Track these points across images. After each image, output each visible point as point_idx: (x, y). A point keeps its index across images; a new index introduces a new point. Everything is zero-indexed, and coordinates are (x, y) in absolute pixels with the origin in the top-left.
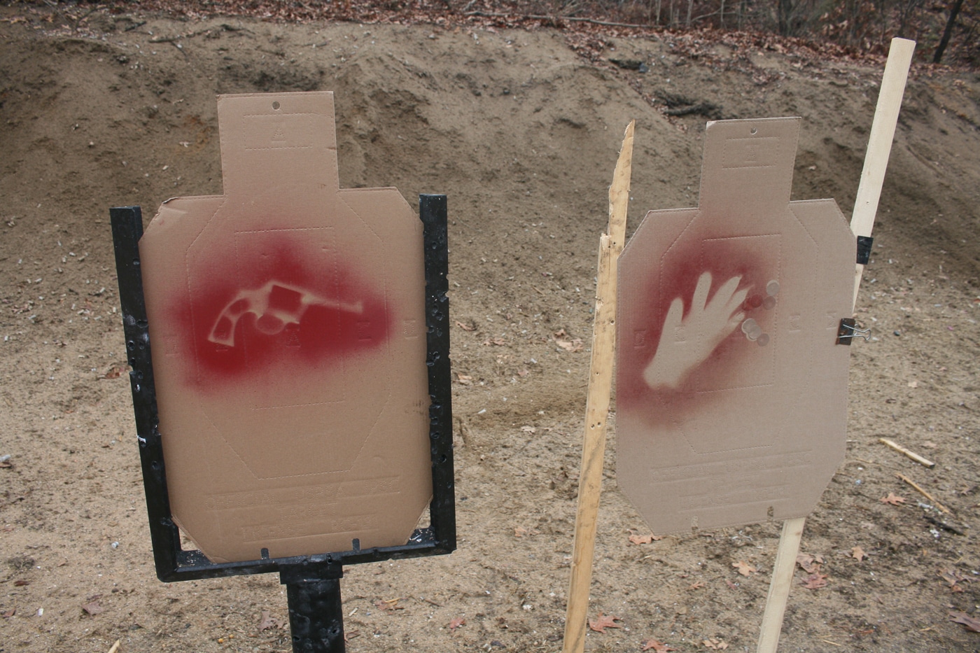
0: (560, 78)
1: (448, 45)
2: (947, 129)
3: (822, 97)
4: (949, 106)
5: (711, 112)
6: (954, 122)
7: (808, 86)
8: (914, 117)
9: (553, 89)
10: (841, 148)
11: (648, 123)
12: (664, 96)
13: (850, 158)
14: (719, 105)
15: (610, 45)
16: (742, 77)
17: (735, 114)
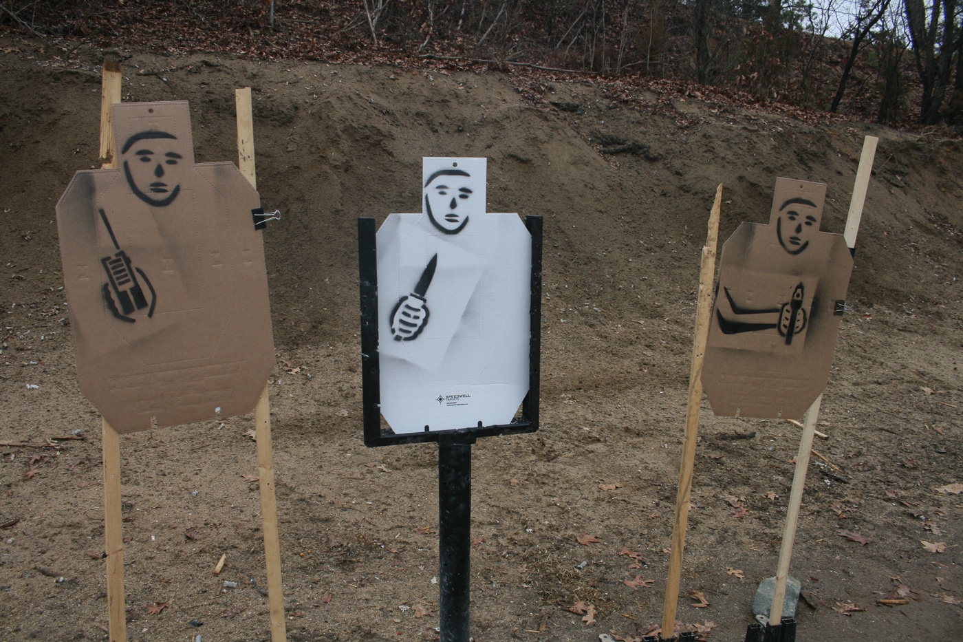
0: (508, 118)
1: (406, 85)
2: (842, 171)
3: (737, 140)
4: (844, 150)
5: (641, 151)
6: (848, 164)
7: (724, 130)
8: (815, 159)
9: (502, 128)
10: (753, 185)
11: (586, 160)
12: (599, 136)
13: (760, 194)
14: (647, 145)
15: (551, 89)
16: (667, 120)
17: (662, 153)
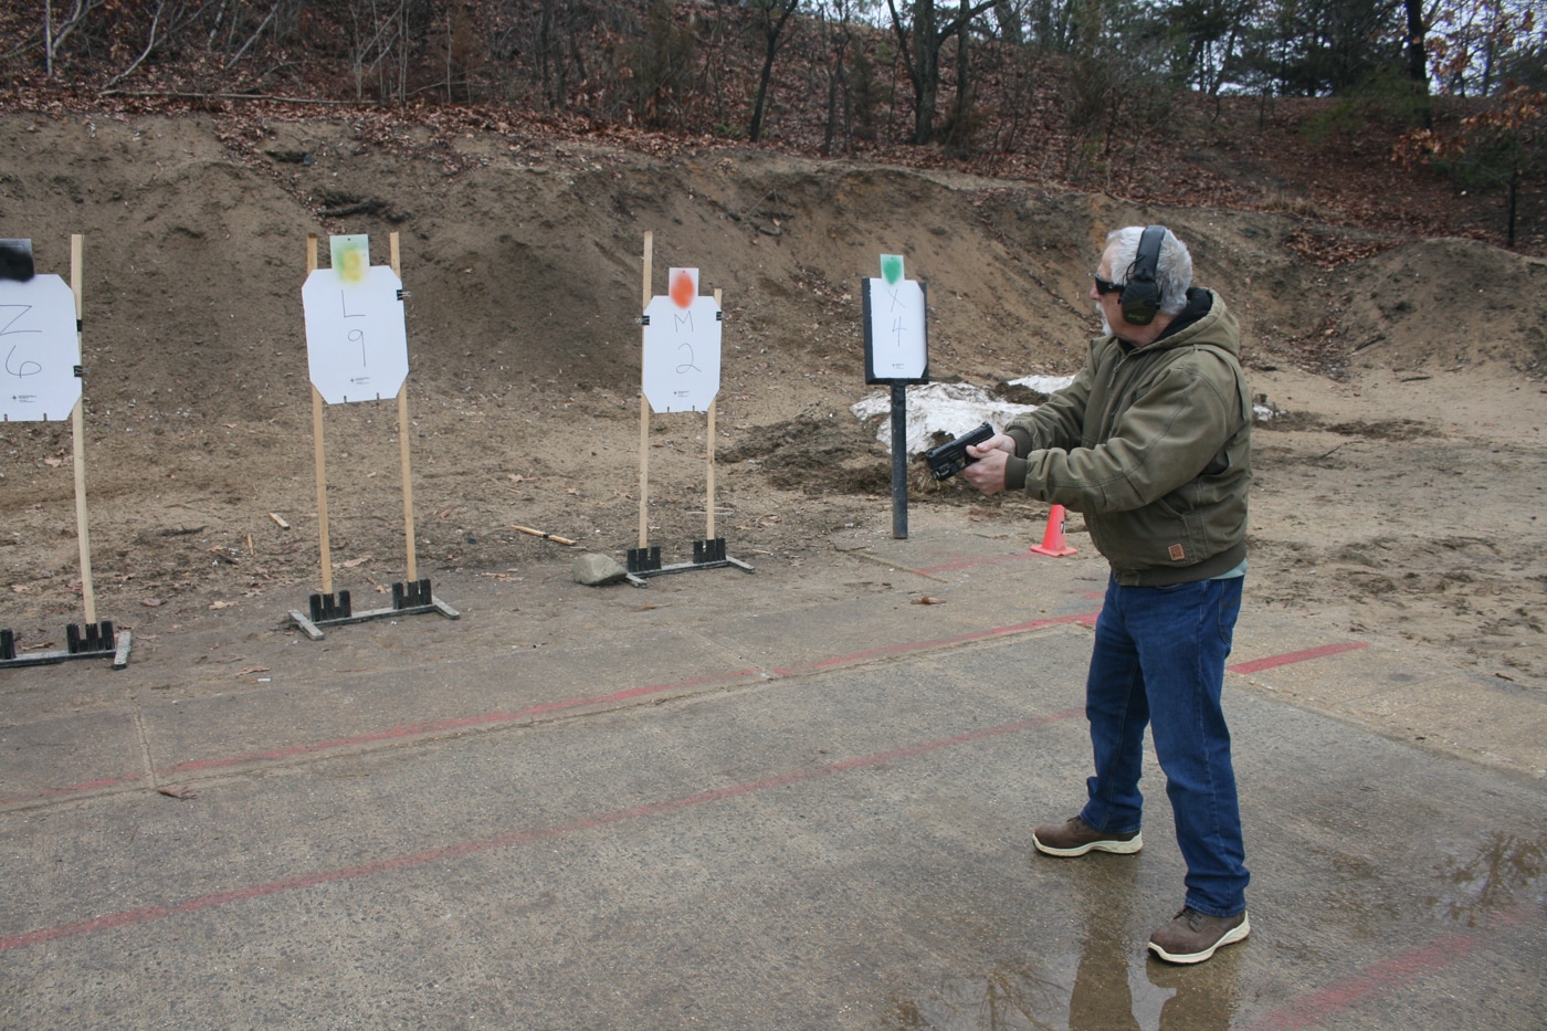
0: (187, 178)
1: (51, 140)
2: (684, 219)
3: (513, 187)
4: (703, 191)
5: (382, 210)
6: (699, 209)
7: (499, 176)
8: (646, 205)
9: (175, 192)
10: (521, 245)
11: (283, 228)
12: (324, 193)
13: (528, 257)
14: (391, 201)
15: (272, 132)
16: (432, 165)
17: (409, 211)
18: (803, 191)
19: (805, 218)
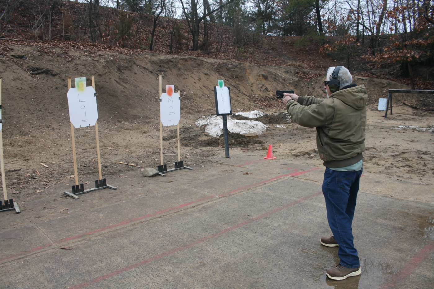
2: (137, 73)
3: (89, 65)
4: (141, 65)
5: (49, 72)
6: (141, 70)
7: (83, 61)
8: (126, 69)
11: (21, 78)
12: (31, 67)
14: (52, 70)
15: (12, 49)
16: (63, 59)
17: (58, 72)
18: (168, 64)
19: (170, 72)
